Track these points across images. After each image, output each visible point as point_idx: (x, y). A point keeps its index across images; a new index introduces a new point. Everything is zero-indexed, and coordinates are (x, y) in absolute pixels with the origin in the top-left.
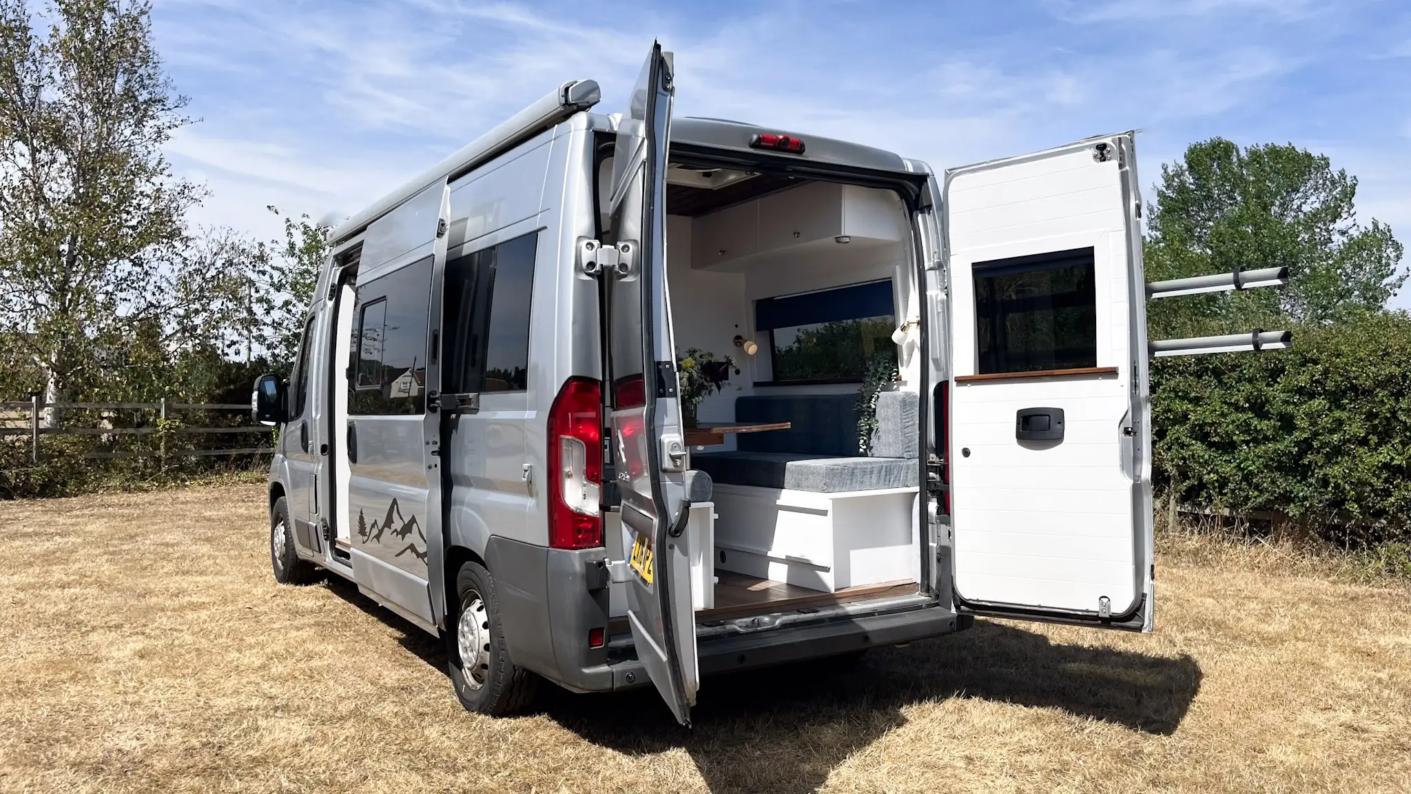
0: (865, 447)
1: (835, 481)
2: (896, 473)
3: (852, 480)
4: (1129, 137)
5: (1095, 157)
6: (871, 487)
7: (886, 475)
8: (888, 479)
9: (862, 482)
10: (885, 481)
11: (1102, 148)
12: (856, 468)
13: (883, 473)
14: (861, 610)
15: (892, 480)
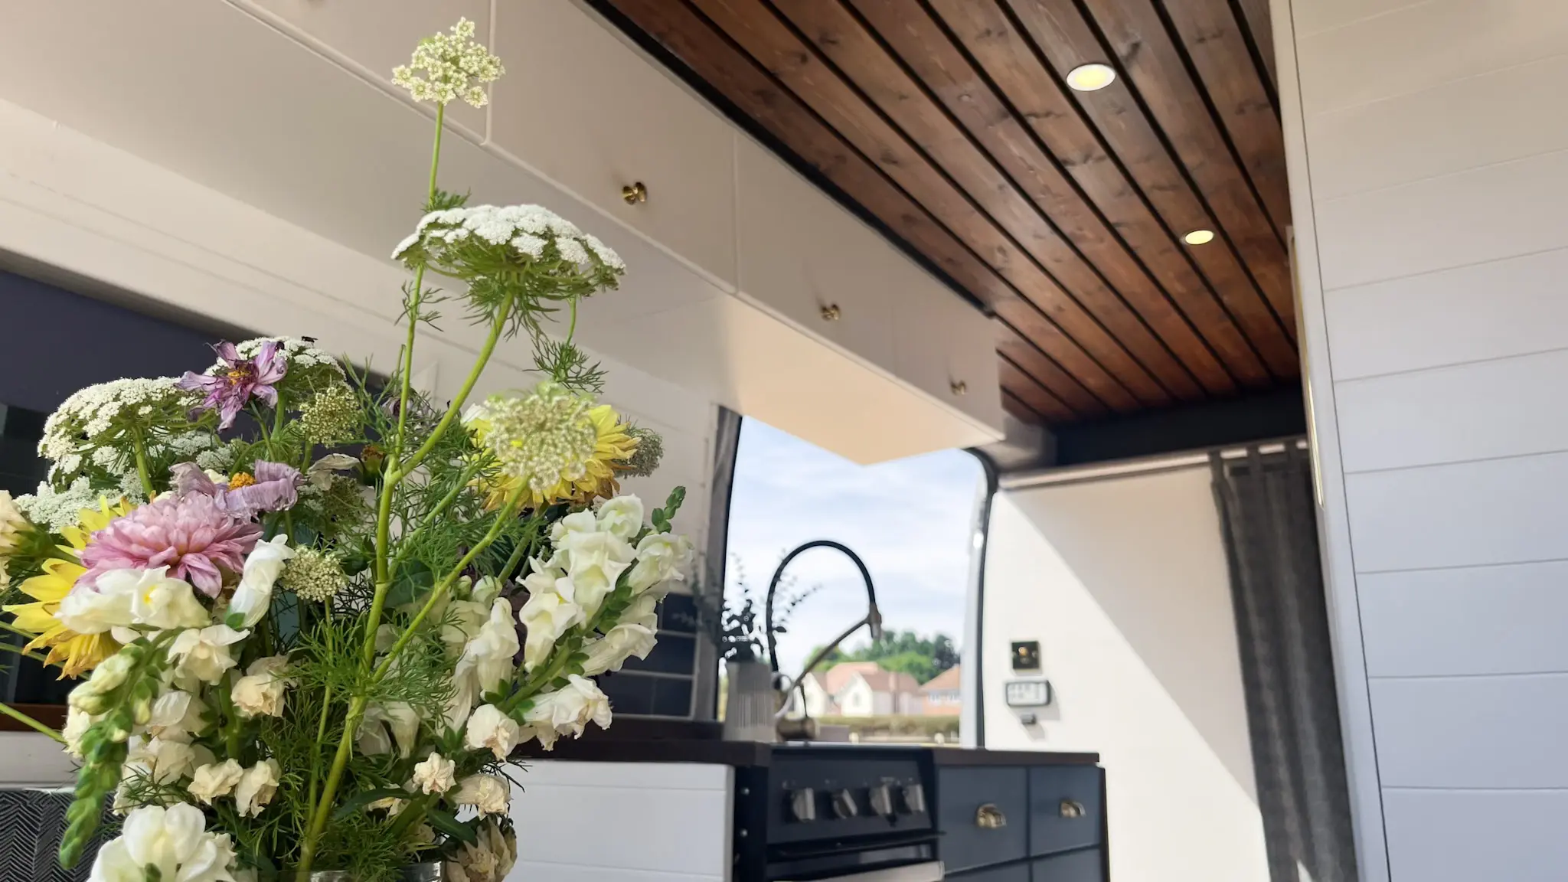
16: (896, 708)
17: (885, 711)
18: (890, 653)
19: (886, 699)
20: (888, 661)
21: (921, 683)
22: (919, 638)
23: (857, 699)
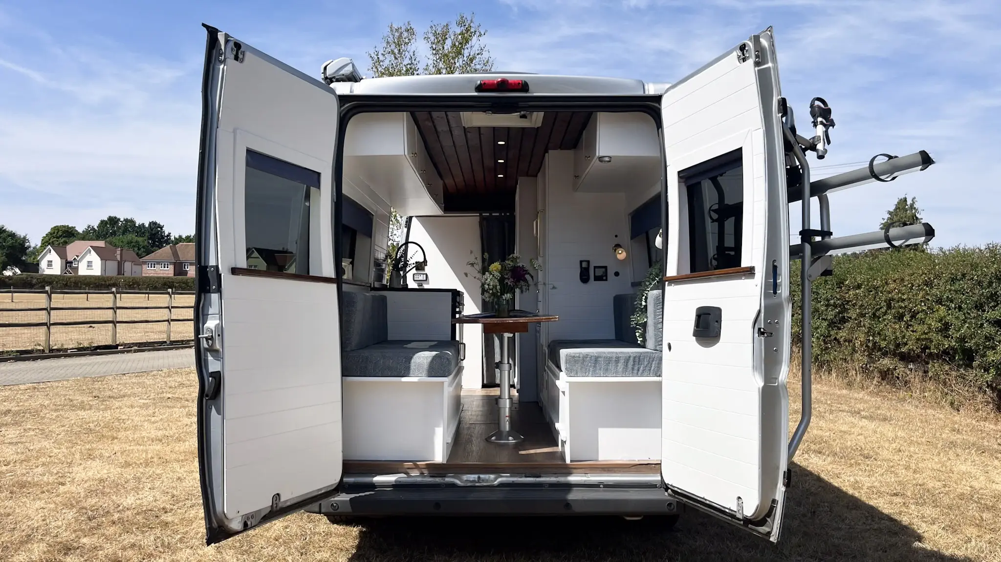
0: (641, 339)
1: (578, 366)
2: (646, 363)
3: (595, 366)
4: (770, 34)
5: (739, 57)
6: (616, 374)
7: (634, 365)
8: (636, 368)
9: (607, 370)
10: (633, 369)
11: (743, 48)
12: (600, 357)
13: (631, 362)
14: (585, 481)
15: (641, 369)
16: (120, 271)
17: (112, 271)
18: (114, 233)
19: (112, 266)
20: (114, 239)
21: (140, 256)
22: (138, 222)
23: (90, 265)
